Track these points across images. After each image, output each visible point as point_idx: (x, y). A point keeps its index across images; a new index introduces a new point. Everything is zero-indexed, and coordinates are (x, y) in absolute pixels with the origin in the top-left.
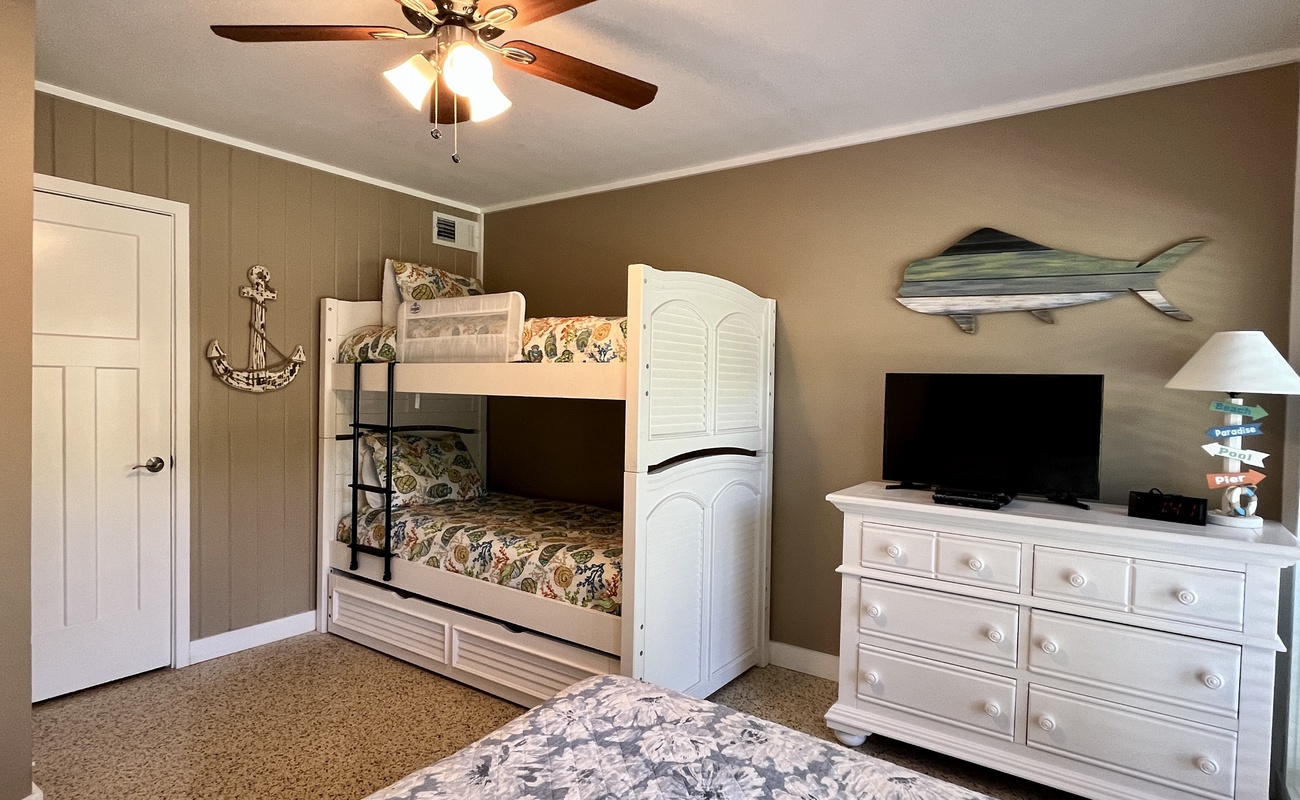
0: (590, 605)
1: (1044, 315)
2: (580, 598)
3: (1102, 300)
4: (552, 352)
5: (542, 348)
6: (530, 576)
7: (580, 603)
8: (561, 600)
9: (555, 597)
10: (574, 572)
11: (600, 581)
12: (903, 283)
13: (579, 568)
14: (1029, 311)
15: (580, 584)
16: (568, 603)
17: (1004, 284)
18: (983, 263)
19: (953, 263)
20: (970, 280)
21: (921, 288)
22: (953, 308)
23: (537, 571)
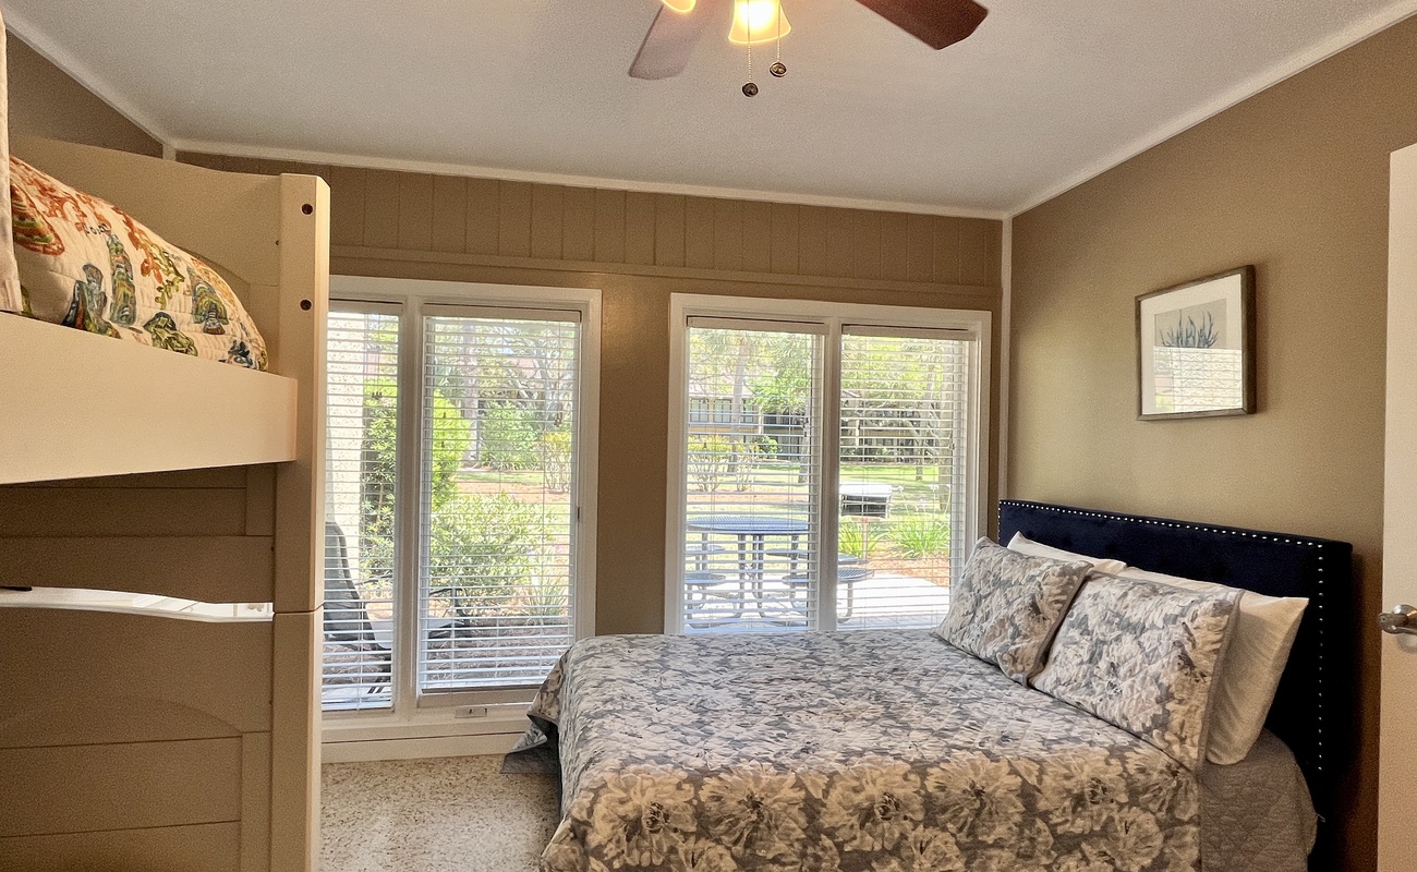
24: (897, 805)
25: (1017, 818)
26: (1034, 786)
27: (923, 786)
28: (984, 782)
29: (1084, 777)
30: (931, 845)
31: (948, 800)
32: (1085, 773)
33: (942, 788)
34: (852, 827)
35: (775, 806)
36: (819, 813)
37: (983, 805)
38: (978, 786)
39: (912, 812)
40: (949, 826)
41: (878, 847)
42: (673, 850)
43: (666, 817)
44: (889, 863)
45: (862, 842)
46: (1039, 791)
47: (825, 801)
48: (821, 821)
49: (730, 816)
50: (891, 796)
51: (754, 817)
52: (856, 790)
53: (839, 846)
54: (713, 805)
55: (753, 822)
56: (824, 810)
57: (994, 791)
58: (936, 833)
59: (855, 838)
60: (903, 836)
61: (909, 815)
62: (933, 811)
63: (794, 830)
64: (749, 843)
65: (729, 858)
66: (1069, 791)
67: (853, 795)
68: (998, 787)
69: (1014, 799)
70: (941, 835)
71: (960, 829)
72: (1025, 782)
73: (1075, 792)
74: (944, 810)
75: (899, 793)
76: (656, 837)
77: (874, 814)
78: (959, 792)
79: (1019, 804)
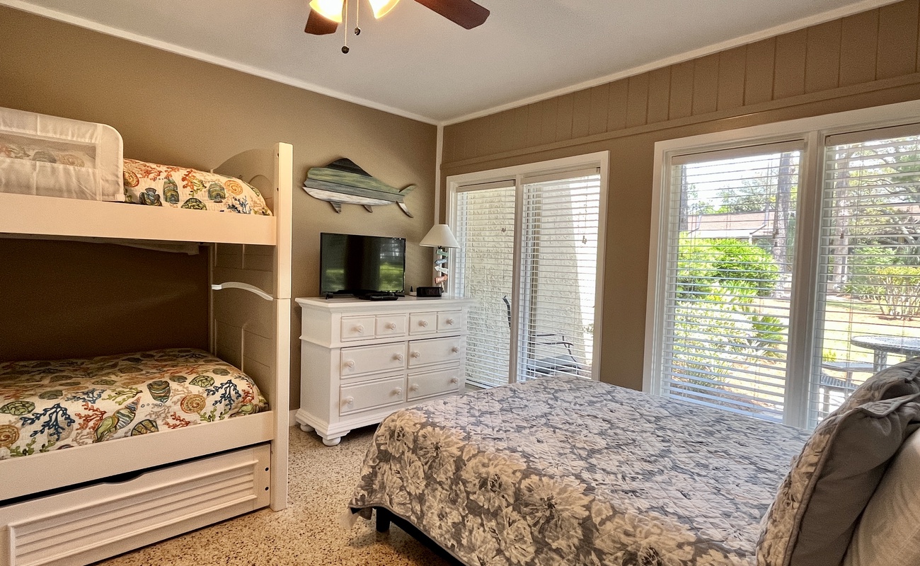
0: (226, 416)
1: (366, 208)
2: (217, 414)
3: (388, 204)
4: (174, 198)
5: (160, 192)
6: (148, 418)
7: (217, 418)
8: (196, 424)
9: (187, 423)
10: (205, 395)
11: (237, 393)
12: (306, 178)
13: (209, 391)
14: (363, 206)
15: (216, 402)
16: (205, 423)
17: (352, 189)
18: (345, 177)
19: (331, 173)
20: (340, 184)
21: (316, 184)
22: (332, 198)
23: (156, 409)
24: (500, 485)
25: (576, 541)
26: (595, 525)
27: (520, 482)
28: (559, 501)
29: (644, 543)
30: (516, 524)
31: (530, 499)
32: (647, 540)
33: (530, 490)
34: (475, 485)
35: (444, 453)
36: (462, 468)
37: (552, 517)
38: (553, 501)
39: (508, 495)
40: (528, 518)
41: (486, 507)
42: (403, 453)
43: (404, 435)
44: (491, 520)
45: (478, 498)
46: (598, 530)
47: (466, 463)
48: (462, 473)
49: (426, 448)
50: (499, 478)
51: (435, 455)
52: (484, 465)
53: (468, 493)
54: (421, 439)
55: (434, 457)
56: (464, 467)
57: (562, 510)
58: (520, 518)
59: (475, 493)
60: (500, 507)
61: (506, 496)
62: (519, 501)
63: (449, 471)
64: (430, 468)
65: (422, 470)
66: (624, 545)
67: (480, 467)
68: (567, 510)
69: (576, 525)
70: (522, 521)
71: (535, 525)
72: (589, 518)
73: (629, 549)
74: (527, 505)
75: (504, 478)
76: (398, 443)
77: (487, 484)
78: (538, 497)
79: (580, 532)
